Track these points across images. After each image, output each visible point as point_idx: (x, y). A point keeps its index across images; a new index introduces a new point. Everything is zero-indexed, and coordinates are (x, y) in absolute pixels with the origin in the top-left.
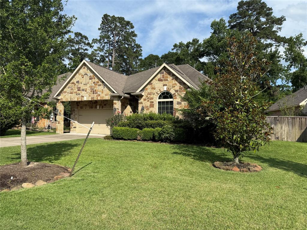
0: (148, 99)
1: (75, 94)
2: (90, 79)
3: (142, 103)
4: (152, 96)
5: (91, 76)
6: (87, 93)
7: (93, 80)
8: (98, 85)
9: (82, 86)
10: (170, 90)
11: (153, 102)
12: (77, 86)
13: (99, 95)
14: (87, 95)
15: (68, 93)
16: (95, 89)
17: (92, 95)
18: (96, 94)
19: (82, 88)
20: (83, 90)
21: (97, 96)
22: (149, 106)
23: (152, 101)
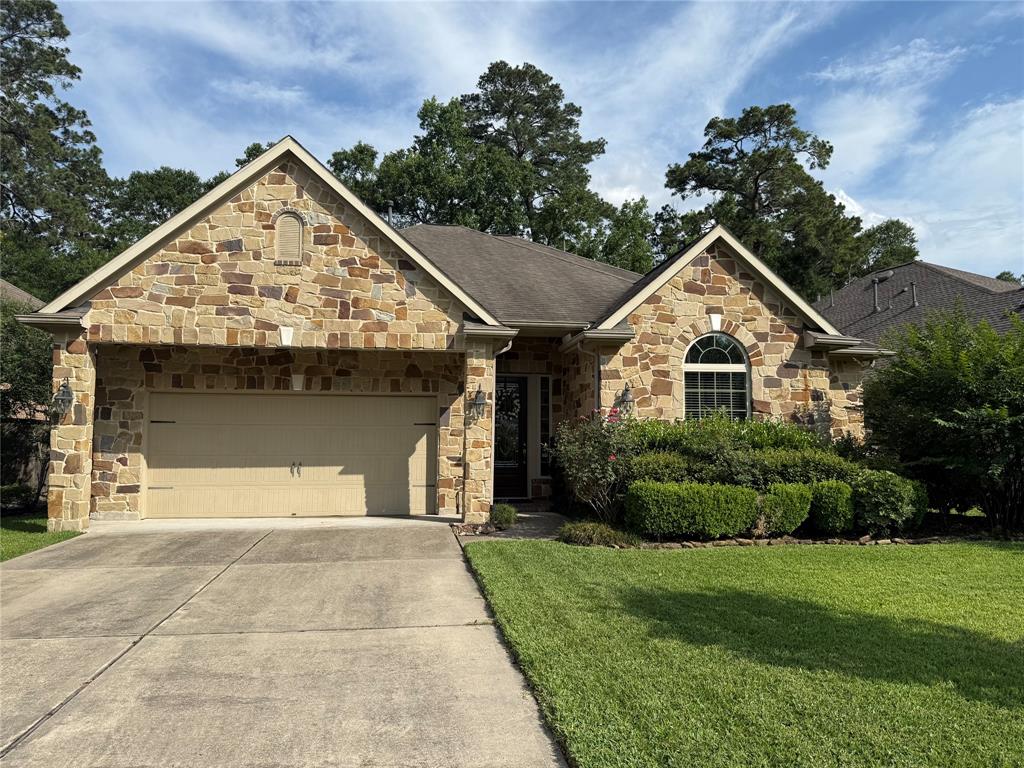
0: (643, 358)
1: (213, 309)
2: (319, 241)
3: (615, 375)
4: (661, 349)
5: (323, 228)
6: (303, 308)
7: (340, 247)
8: (374, 276)
9: (262, 273)
10: (735, 331)
11: (666, 374)
12: (223, 266)
13: (382, 326)
14: (301, 319)
15: (154, 298)
16: (355, 293)
17: (336, 325)
18: (362, 322)
19: (261, 283)
20: (273, 292)
21: (365, 328)
22: (649, 388)
23: (662, 367)
